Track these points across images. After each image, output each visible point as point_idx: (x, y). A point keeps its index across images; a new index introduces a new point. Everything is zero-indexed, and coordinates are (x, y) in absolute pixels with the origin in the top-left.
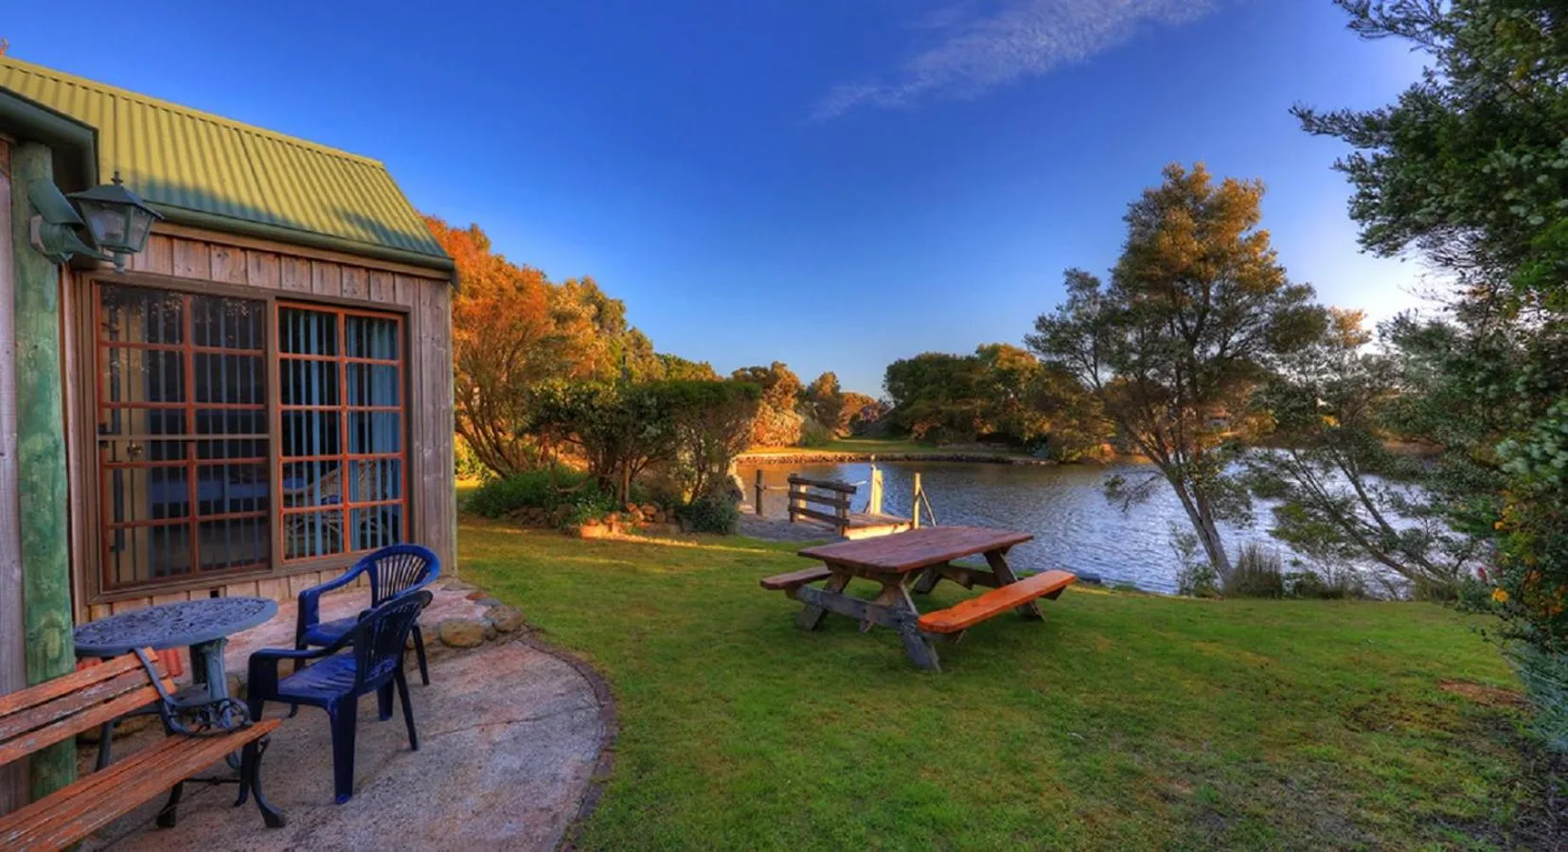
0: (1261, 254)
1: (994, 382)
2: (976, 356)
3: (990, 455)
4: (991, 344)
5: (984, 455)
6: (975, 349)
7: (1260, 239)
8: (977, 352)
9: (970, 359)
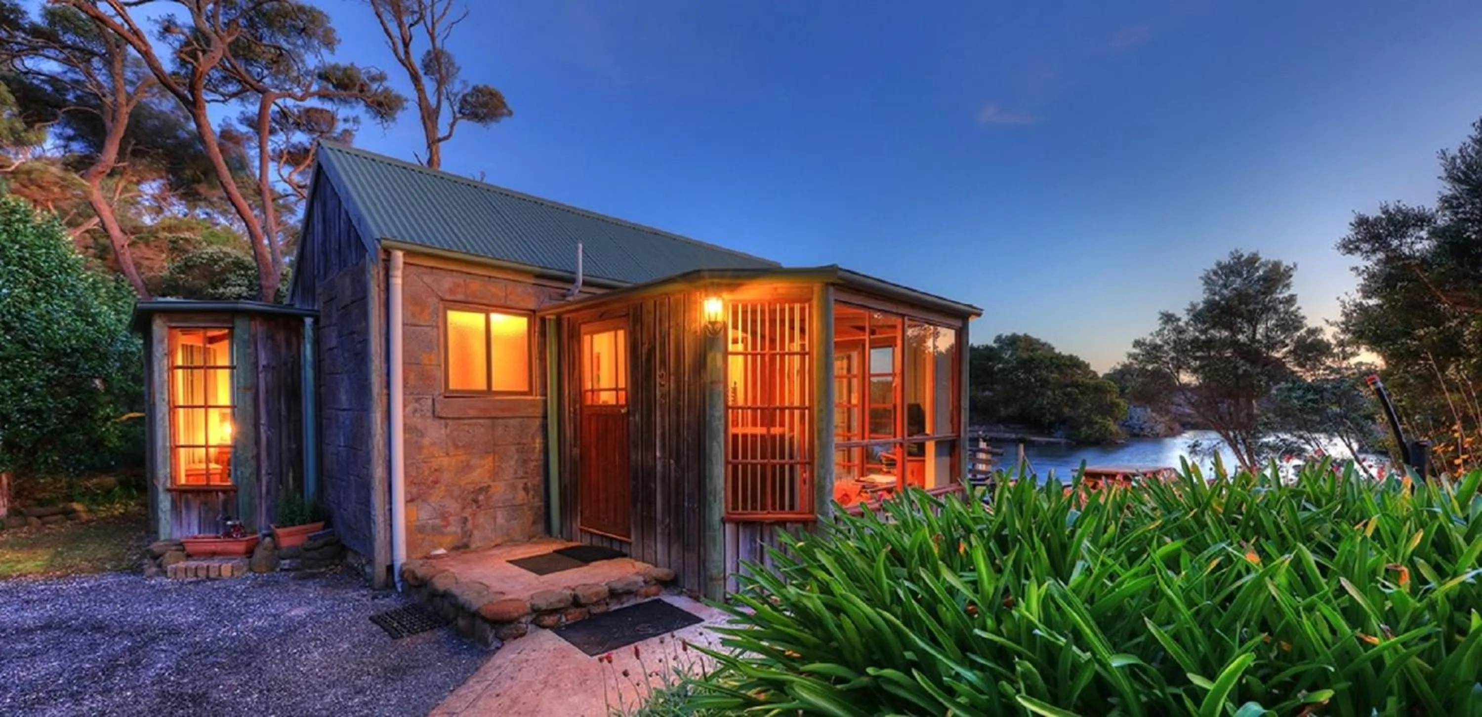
0: (1293, 309)
1: (1016, 369)
2: (995, 345)
3: (1013, 436)
4: (1009, 334)
5: (1007, 435)
6: (993, 338)
7: (1291, 300)
8: (995, 342)
9: (988, 348)
